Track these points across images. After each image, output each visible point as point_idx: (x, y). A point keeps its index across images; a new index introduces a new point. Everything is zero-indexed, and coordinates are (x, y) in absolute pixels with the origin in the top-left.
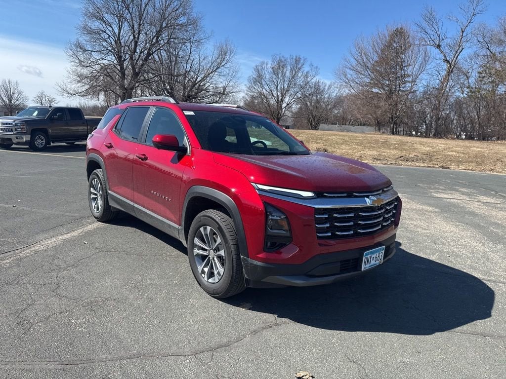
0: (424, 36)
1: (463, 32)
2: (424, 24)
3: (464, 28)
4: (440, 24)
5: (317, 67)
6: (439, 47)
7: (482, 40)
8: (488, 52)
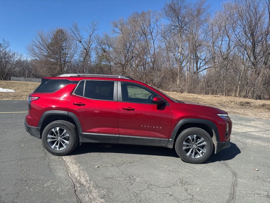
0: (74, 35)
1: (90, 37)
2: (74, 30)
3: (91, 35)
4: (80, 31)
5: (8, 42)
6: (80, 42)
7: (98, 42)
8: (101, 47)
